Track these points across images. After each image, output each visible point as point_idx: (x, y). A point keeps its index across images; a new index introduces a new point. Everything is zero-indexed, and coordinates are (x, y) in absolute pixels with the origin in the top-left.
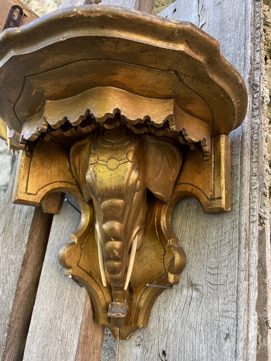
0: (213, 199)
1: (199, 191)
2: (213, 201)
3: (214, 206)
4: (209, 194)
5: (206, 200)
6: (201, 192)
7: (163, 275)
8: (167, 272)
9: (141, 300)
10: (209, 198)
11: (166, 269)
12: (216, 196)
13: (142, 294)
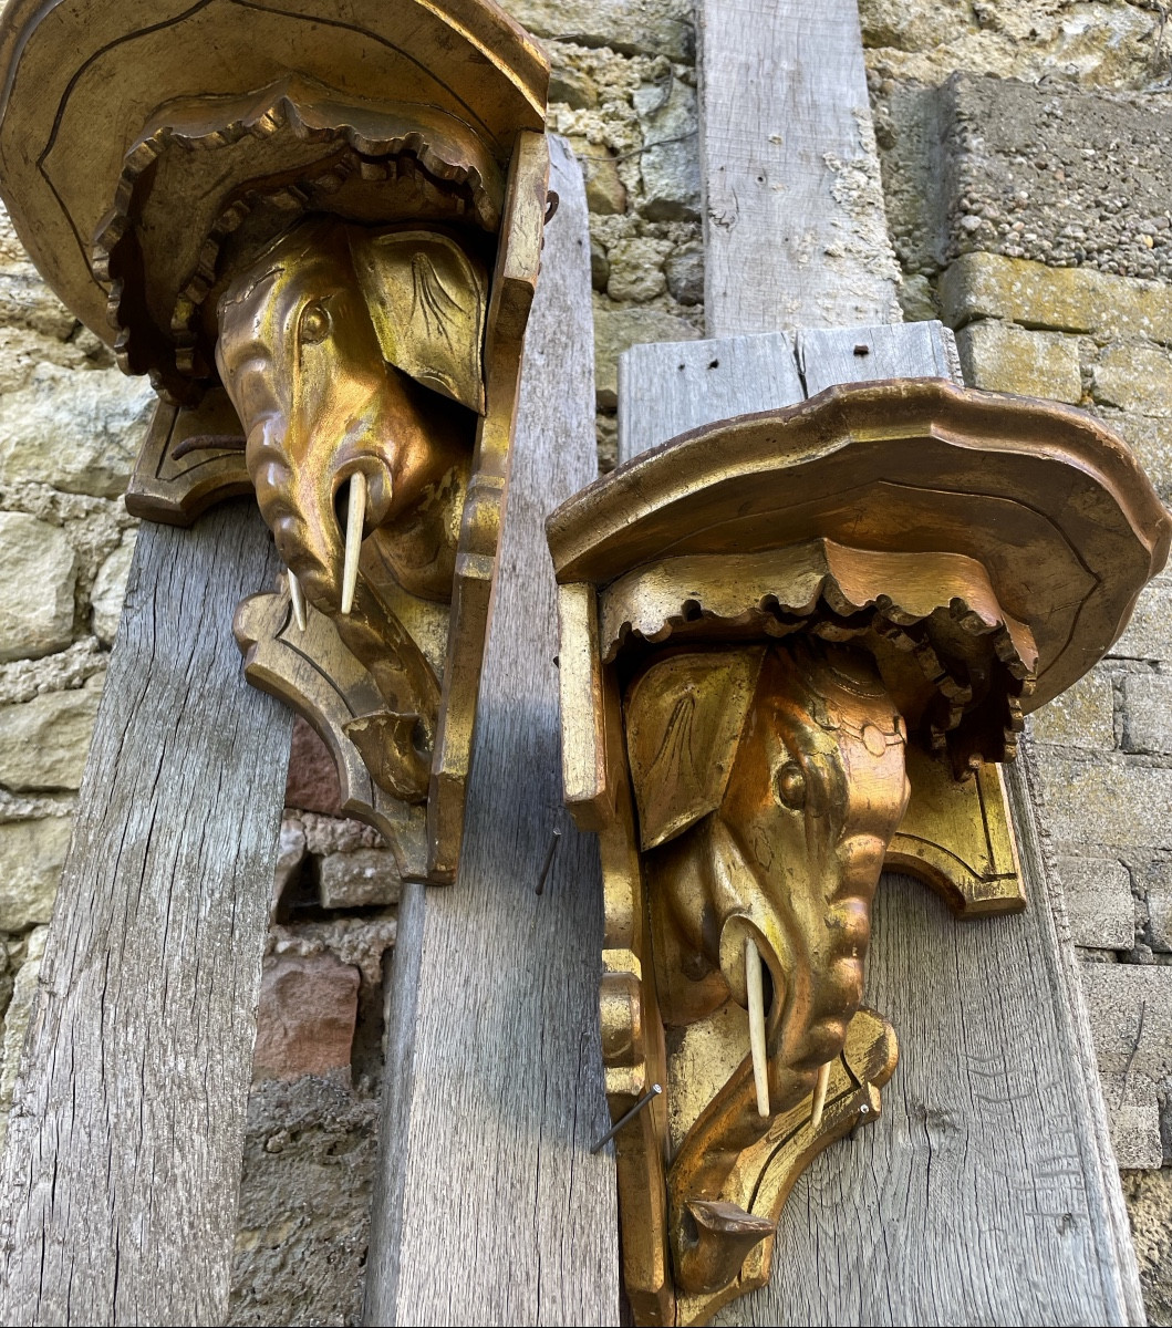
0: (994, 878)
1: (944, 855)
2: (995, 884)
3: (999, 896)
4: (980, 866)
5: (973, 880)
6: (951, 860)
7: (844, 1094)
8: (861, 1082)
9: (762, 1188)
10: (980, 874)
11: (857, 1075)
12: (1000, 870)
13: (764, 1170)
